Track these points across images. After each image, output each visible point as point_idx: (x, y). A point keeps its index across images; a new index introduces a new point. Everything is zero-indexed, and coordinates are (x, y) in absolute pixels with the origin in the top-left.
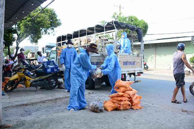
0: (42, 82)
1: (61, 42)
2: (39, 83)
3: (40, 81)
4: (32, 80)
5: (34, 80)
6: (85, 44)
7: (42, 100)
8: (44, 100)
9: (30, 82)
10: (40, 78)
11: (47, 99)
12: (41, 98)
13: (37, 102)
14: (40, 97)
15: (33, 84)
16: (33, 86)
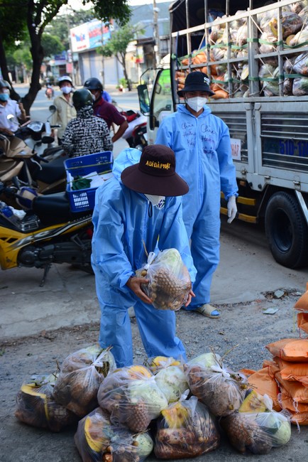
0: (65, 245)
1: (187, 31)
2: (51, 252)
3: (55, 240)
4: (24, 238)
5: (29, 238)
6: (275, 44)
7: (47, 327)
8: (56, 328)
9: (15, 246)
10: (52, 232)
11: (67, 324)
12: (44, 319)
13: (24, 335)
14: (43, 315)
15: (30, 255)
16: (31, 265)
